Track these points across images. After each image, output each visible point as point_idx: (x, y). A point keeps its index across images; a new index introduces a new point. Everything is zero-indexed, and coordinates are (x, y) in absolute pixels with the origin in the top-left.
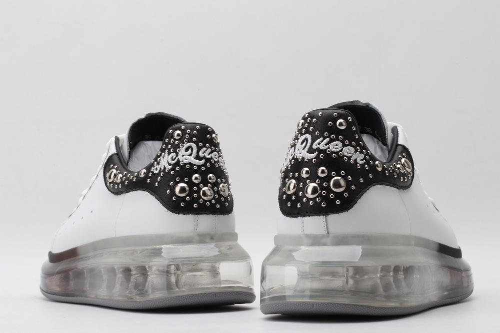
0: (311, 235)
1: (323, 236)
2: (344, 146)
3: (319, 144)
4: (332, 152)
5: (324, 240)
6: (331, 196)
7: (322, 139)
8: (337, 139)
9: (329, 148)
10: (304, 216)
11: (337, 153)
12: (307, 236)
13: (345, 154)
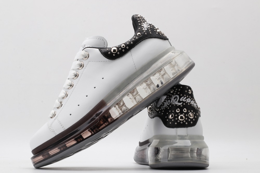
0: (180, 135)
1: (185, 136)
2: (191, 100)
3: (183, 99)
4: (188, 103)
5: (186, 138)
6: (189, 120)
7: (183, 97)
8: (189, 98)
9: (186, 101)
10: (178, 128)
11: (189, 103)
12: (179, 136)
13: (192, 104)
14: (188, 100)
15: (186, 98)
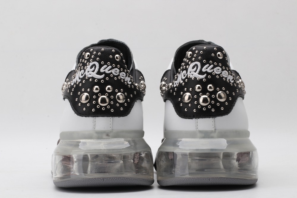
0: (203, 131)
1: (212, 132)
4: (216, 75)
5: (212, 135)
6: (218, 104)
7: (208, 65)
10: (198, 118)
11: (219, 75)
12: (201, 132)
13: (224, 76)
14: (217, 71)
15: (212, 66)
